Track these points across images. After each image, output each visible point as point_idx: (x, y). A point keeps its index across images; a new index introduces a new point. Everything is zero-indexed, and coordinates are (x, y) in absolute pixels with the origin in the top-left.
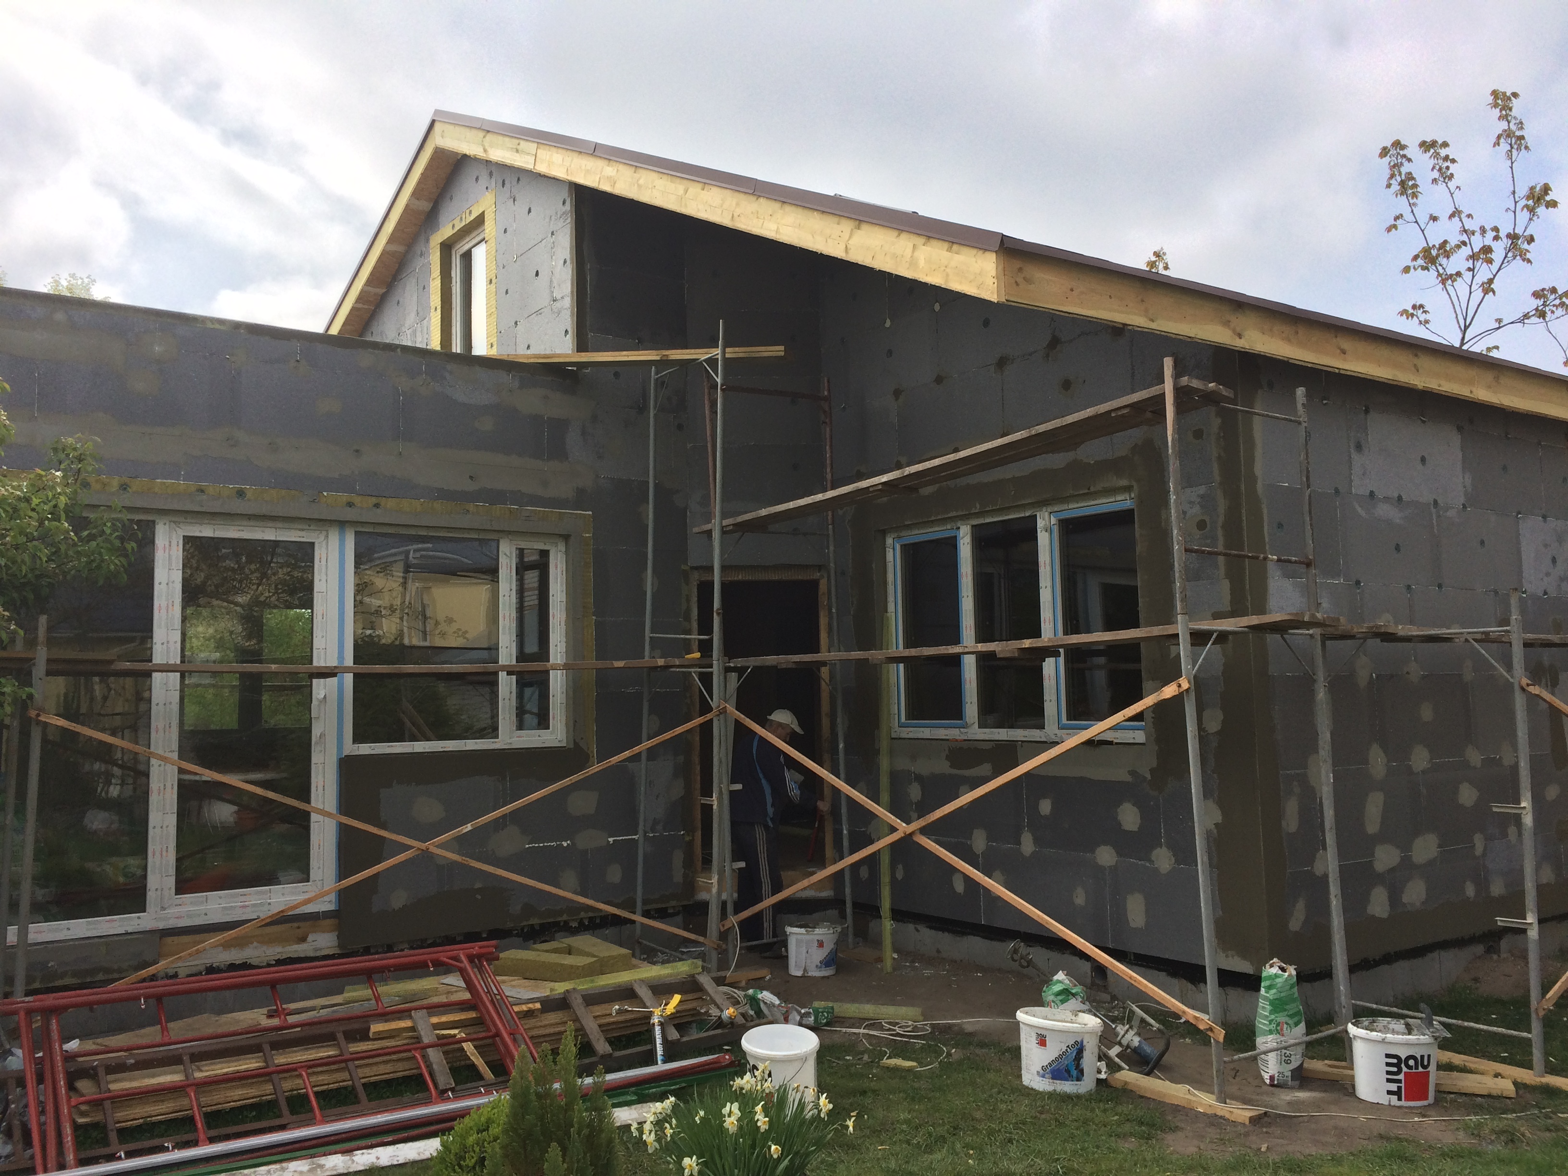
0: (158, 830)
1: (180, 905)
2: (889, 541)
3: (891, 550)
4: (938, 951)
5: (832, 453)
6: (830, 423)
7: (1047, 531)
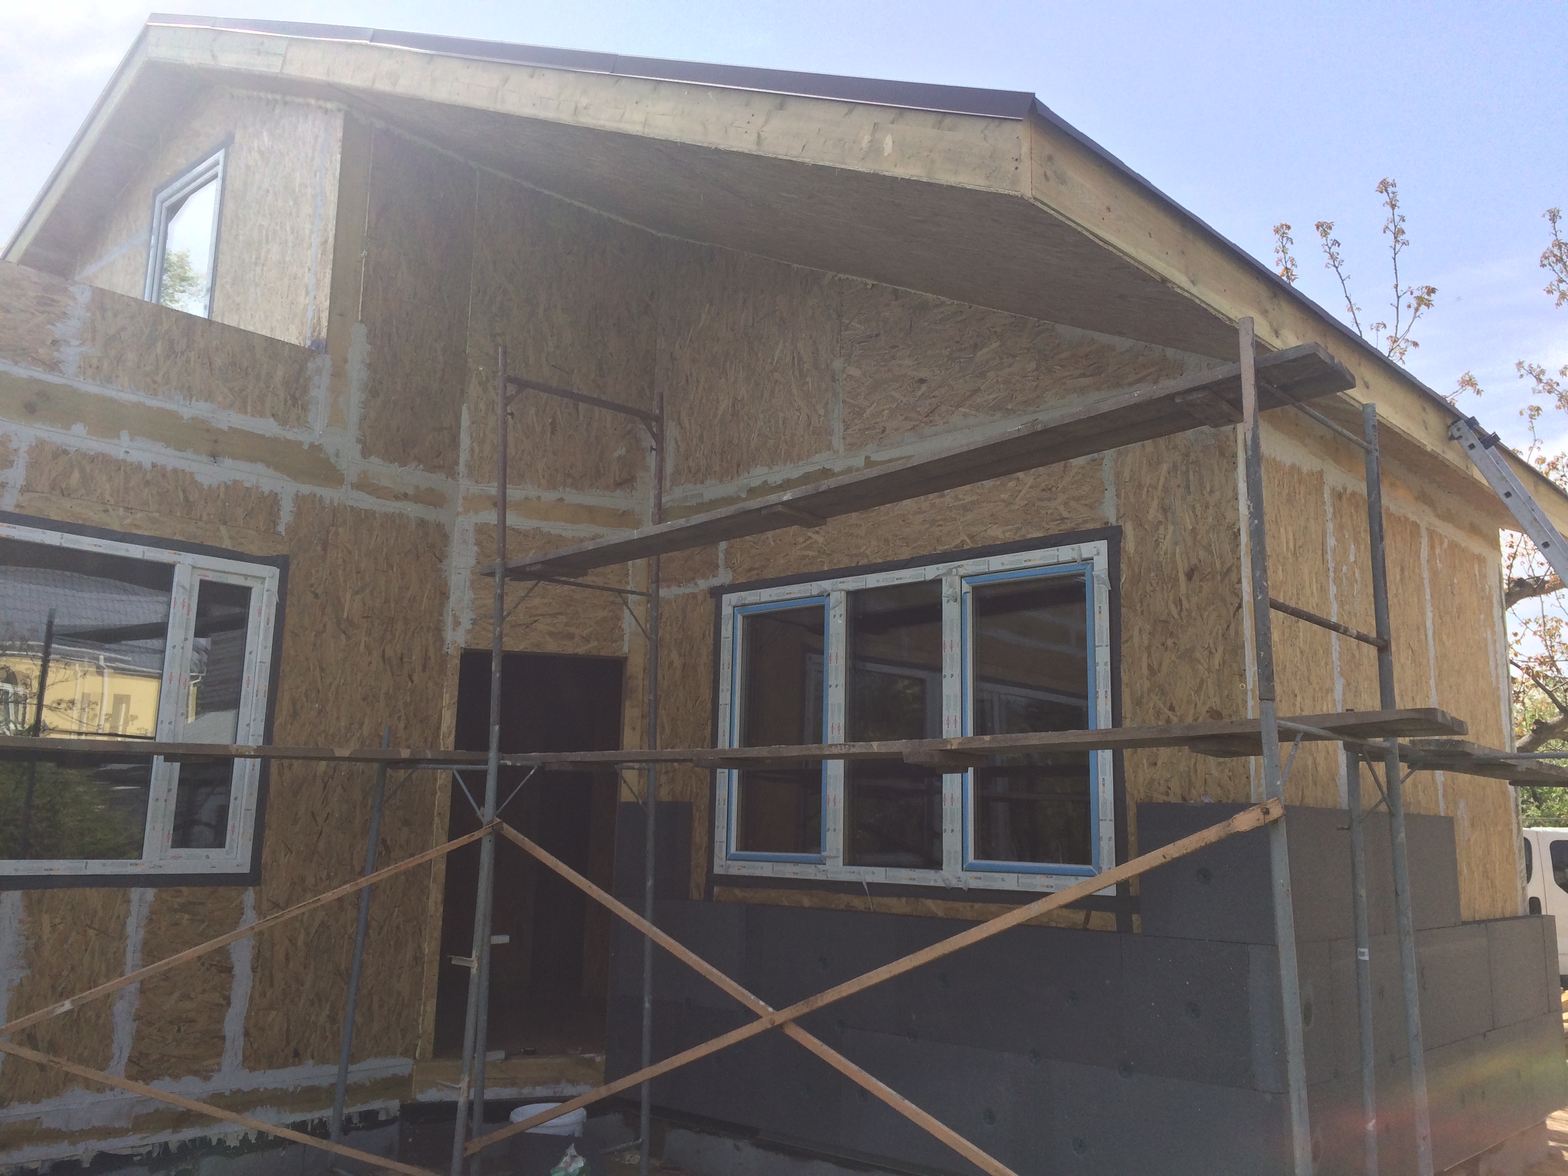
2: (727, 609)
3: (730, 623)
5: (661, 488)
6: (660, 450)
7: (956, 601)
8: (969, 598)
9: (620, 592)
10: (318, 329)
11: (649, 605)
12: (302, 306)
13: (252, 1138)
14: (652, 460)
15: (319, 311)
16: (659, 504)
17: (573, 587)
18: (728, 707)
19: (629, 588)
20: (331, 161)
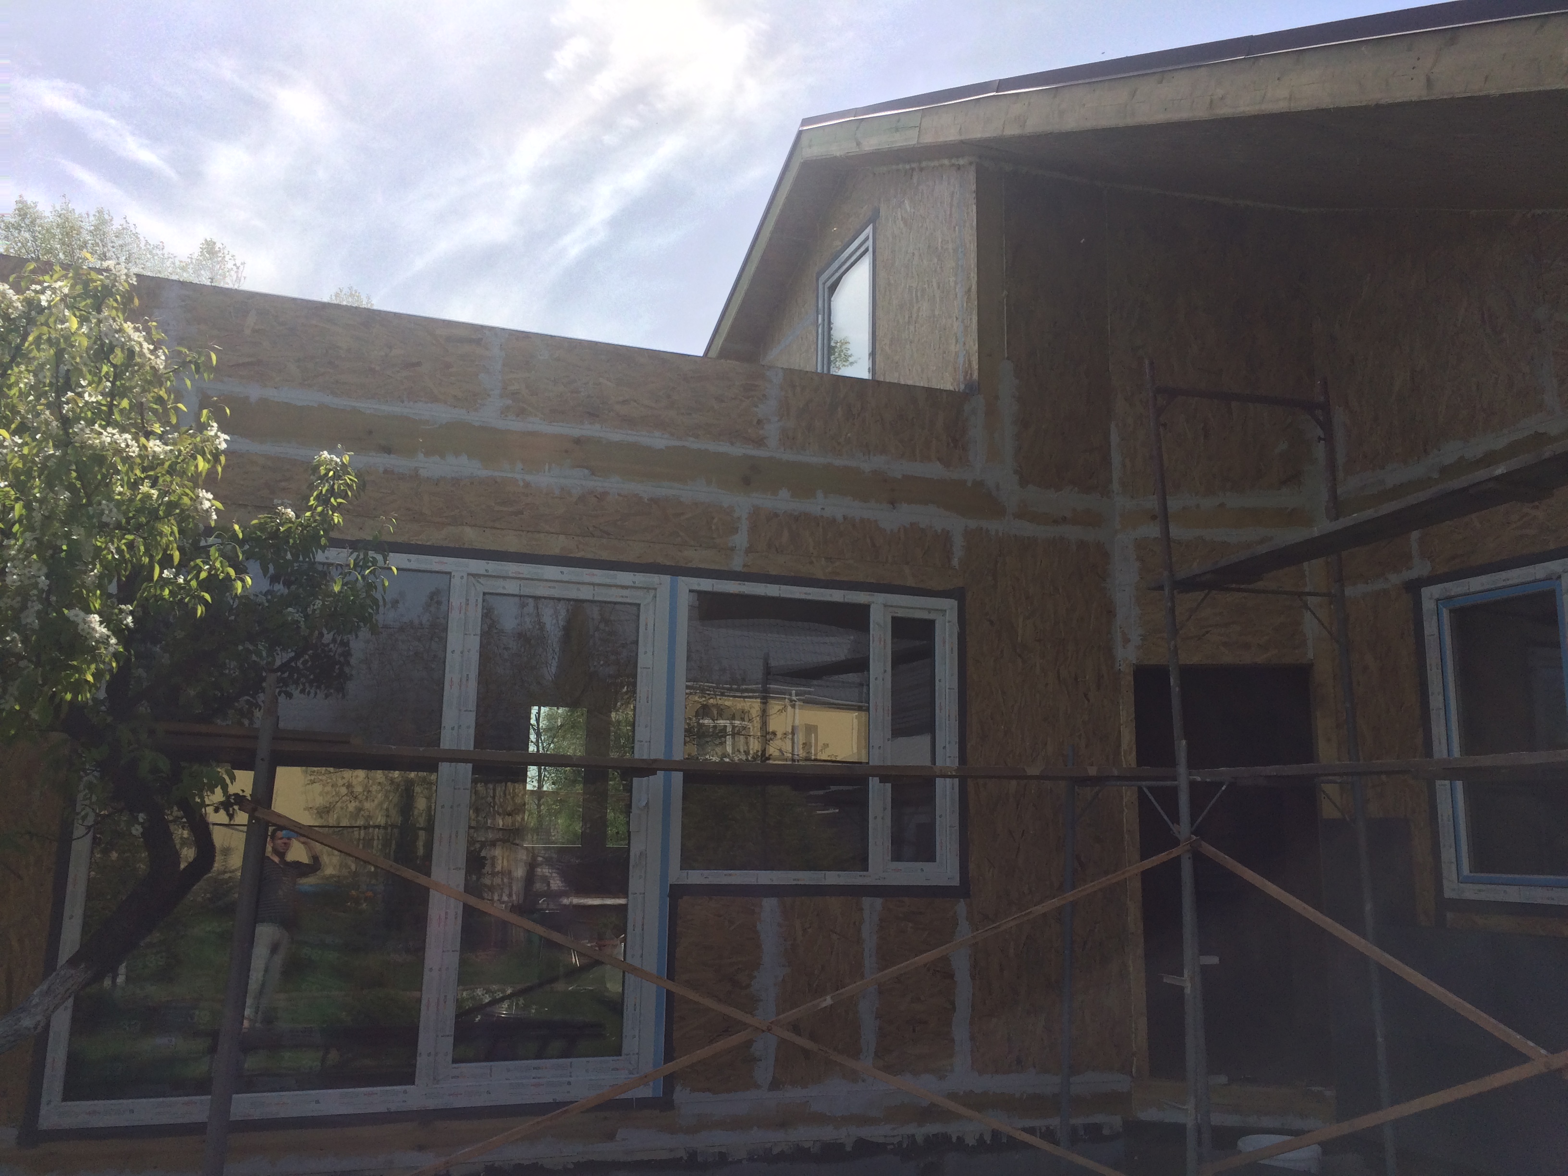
0: (436, 973)
1: (459, 1078)
2: (1428, 603)
3: (1433, 618)
5: (1335, 479)
6: (1329, 439)
9: (1301, 594)
10: (969, 372)
11: (1332, 607)
12: (954, 355)
13: (988, 1138)
14: (1320, 451)
15: (969, 356)
16: (1334, 496)
17: (1245, 594)
18: (1442, 712)
19: (1307, 590)
20: (968, 213)
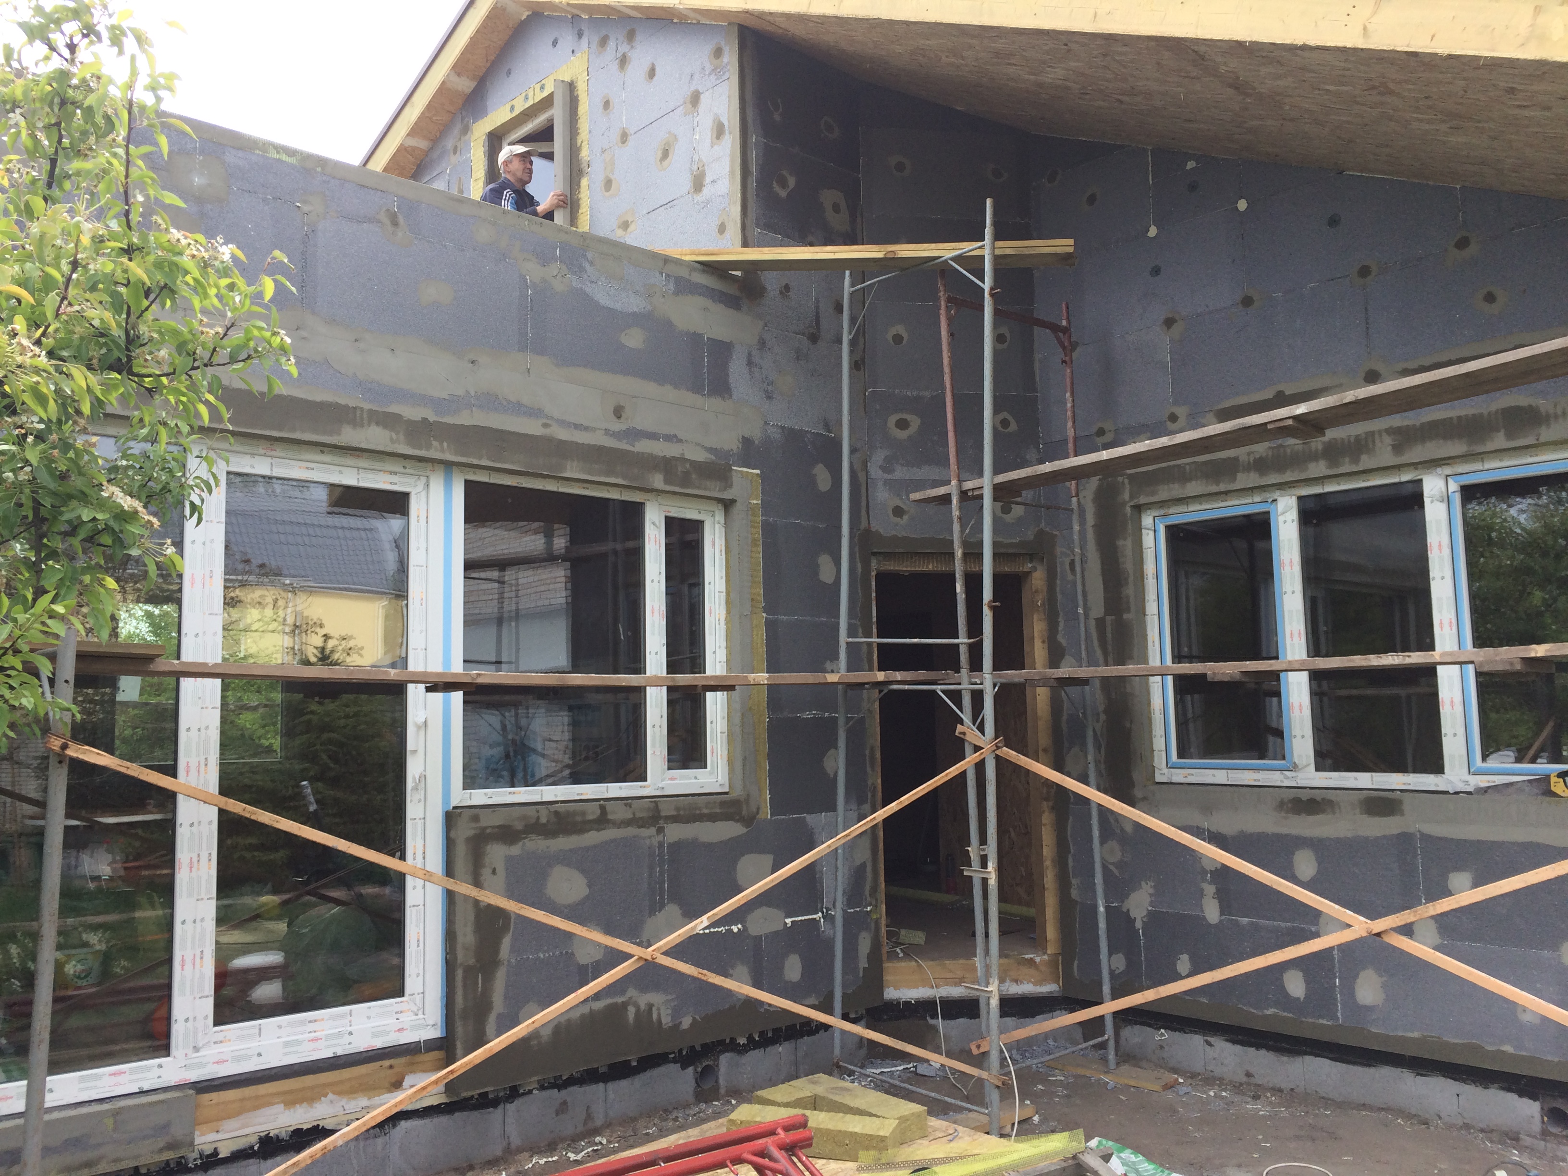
0: (189, 925)
1: (221, 1042)
2: (1147, 520)
3: (1151, 533)
4: (1248, 1075)
6: (1070, 361)
7: (1442, 501)
8: (1457, 499)
18: (1156, 617)
